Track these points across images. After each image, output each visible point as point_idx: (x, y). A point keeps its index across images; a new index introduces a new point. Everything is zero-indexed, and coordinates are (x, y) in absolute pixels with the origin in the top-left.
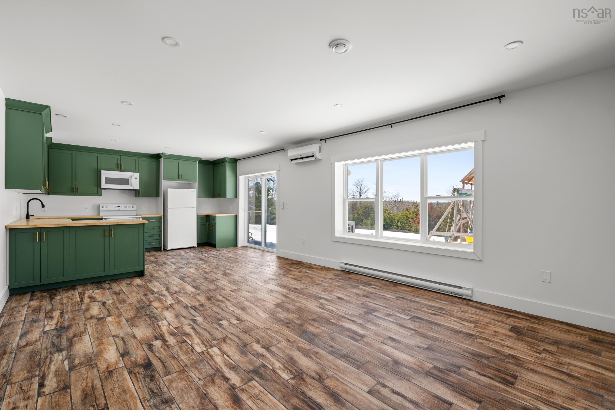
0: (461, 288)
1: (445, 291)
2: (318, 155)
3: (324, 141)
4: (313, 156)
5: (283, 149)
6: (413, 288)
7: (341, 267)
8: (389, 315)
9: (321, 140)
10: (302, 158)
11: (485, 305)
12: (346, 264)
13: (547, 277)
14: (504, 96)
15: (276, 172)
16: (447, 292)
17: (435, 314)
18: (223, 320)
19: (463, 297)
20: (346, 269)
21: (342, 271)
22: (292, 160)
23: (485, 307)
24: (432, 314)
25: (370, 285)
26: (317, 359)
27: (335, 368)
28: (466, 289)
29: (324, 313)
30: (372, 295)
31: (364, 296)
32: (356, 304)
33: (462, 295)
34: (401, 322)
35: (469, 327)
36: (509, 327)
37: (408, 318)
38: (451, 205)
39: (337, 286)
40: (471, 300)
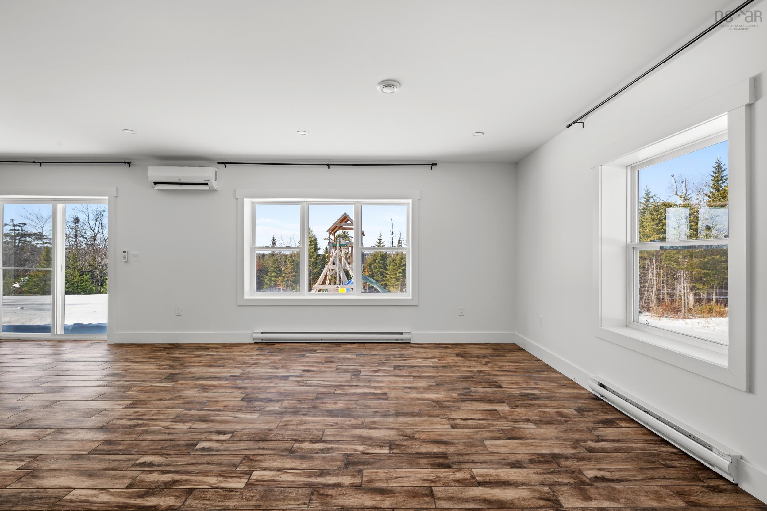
0: (402, 333)
1: (386, 340)
2: (214, 184)
3: (223, 165)
4: (207, 184)
5: (129, 163)
6: (356, 344)
7: (254, 339)
8: (376, 371)
9: (218, 163)
10: (181, 184)
11: (423, 344)
12: (262, 333)
13: (461, 312)
14: (436, 164)
15: (107, 197)
16: (389, 340)
17: (405, 360)
18: (198, 443)
19: (404, 341)
20: (262, 339)
21: (256, 343)
22: (155, 183)
23: (423, 346)
24: (402, 360)
25: (315, 350)
26: (383, 426)
27: (406, 425)
28: (406, 333)
29: (317, 389)
30: (332, 359)
31: (325, 362)
32: (332, 371)
33: (402, 340)
34: (392, 373)
35: (436, 362)
36: (454, 355)
37: (392, 369)
38: (334, 254)
39: (281, 360)
40: (410, 343)
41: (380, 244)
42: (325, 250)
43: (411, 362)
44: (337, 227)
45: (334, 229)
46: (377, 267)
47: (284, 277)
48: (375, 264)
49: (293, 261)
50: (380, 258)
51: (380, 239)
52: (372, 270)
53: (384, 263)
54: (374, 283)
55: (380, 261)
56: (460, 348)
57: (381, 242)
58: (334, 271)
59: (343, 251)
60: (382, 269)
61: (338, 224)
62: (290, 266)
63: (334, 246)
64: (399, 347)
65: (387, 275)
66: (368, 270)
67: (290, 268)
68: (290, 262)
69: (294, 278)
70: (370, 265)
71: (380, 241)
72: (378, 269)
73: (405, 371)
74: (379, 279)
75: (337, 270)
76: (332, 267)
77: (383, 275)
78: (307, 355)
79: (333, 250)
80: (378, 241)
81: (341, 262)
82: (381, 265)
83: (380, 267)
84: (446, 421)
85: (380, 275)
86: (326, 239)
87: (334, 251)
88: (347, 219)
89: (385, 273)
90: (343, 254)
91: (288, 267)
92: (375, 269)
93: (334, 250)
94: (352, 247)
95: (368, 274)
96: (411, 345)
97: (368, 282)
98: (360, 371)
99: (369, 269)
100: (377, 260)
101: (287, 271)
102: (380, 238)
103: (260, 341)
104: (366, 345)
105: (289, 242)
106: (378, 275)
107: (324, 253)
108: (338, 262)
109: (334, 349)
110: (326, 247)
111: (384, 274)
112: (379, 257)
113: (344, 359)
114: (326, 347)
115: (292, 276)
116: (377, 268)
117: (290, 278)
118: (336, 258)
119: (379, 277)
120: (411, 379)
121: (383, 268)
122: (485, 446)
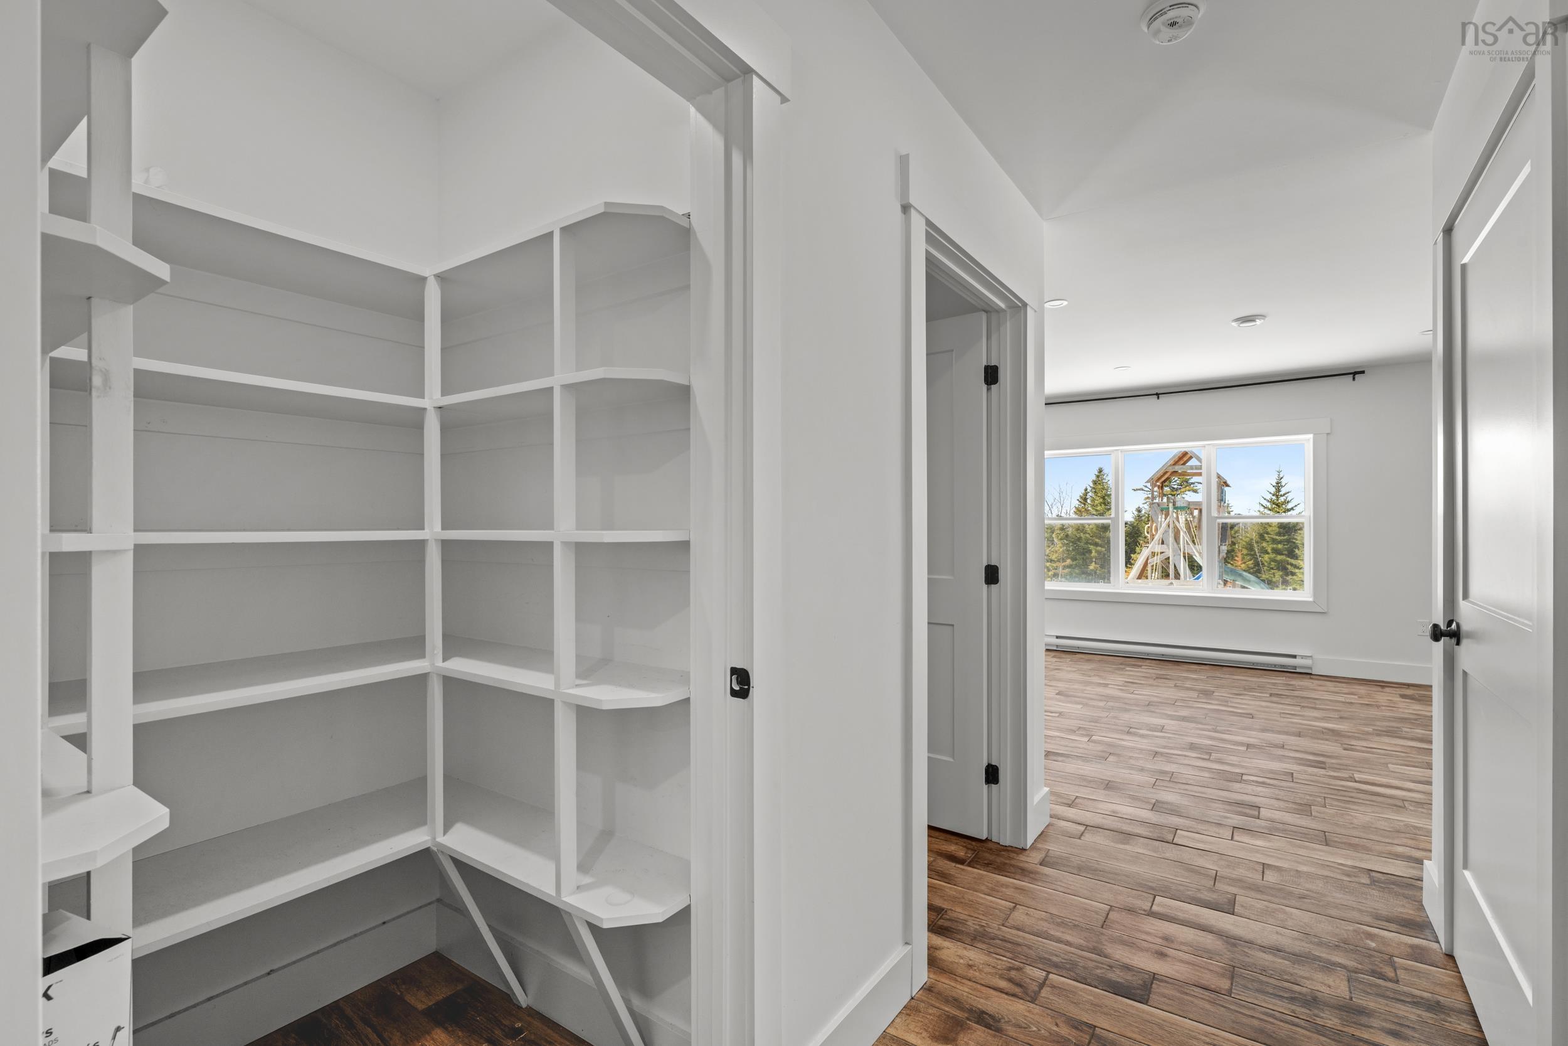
0: (1294, 657)
1: (1264, 664)
8: (1238, 695)
12: (1057, 637)
14: (1363, 372)
16: (1268, 665)
17: (1293, 690)
19: (1298, 670)
24: (1288, 690)
25: (1140, 666)
28: (1303, 657)
30: (1168, 677)
31: (1157, 678)
32: (1171, 687)
33: (1295, 668)
34: (1267, 699)
35: (1355, 698)
36: (1398, 696)
37: (1268, 695)
38: (1164, 525)
39: (1090, 670)
40: (1311, 674)
41: (1277, 496)
42: (1136, 513)
43: (1304, 693)
44: (1167, 472)
45: (1162, 476)
46: (1269, 551)
47: (1048, 567)
48: (1264, 544)
49: (1067, 536)
50: (1277, 530)
51: (1278, 486)
52: (1253, 556)
53: (1288, 541)
54: (1254, 581)
55: (1277, 537)
56: (1414, 690)
57: (1282, 493)
58: (1163, 557)
59: (1182, 518)
60: (1283, 554)
61: (1170, 468)
62: (1061, 547)
63: (1162, 511)
64: (1286, 677)
65: (1297, 571)
66: (1243, 558)
67: (1061, 550)
68: (1061, 539)
69: (1070, 570)
70: (1250, 547)
71: (1278, 490)
72: (1272, 556)
73: (1289, 700)
74: (1274, 580)
75: (1170, 553)
76: (1158, 548)
77: (1286, 569)
78: (1128, 669)
79: (1161, 518)
80: (1273, 490)
81: (1177, 539)
82: (1280, 546)
83: (1277, 552)
84: (1340, 745)
85: (1278, 569)
86: (1137, 490)
87: (1163, 520)
88: (1188, 456)
89: (1292, 565)
90: (1182, 525)
91: (1057, 549)
92: (1262, 555)
93: (1164, 516)
94: (1201, 511)
95: (1243, 566)
96: (1312, 676)
97: (1239, 579)
98: (1214, 692)
99: (1247, 555)
100: (1268, 533)
101: (1053, 557)
102: (1277, 483)
103: (1055, 648)
104: (1225, 669)
105: (1058, 498)
106: (1272, 569)
107: (1133, 520)
108: (1171, 539)
109: (1170, 667)
110: (1137, 507)
111: (1289, 567)
112: (1274, 529)
113: (1187, 678)
114: (1157, 664)
115: (1064, 567)
116: (1268, 553)
117: (1060, 571)
118: (1166, 532)
119: (1274, 574)
120: (1298, 708)
121: (1286, 552)
122: (1387, 767)
